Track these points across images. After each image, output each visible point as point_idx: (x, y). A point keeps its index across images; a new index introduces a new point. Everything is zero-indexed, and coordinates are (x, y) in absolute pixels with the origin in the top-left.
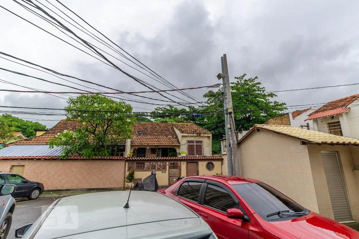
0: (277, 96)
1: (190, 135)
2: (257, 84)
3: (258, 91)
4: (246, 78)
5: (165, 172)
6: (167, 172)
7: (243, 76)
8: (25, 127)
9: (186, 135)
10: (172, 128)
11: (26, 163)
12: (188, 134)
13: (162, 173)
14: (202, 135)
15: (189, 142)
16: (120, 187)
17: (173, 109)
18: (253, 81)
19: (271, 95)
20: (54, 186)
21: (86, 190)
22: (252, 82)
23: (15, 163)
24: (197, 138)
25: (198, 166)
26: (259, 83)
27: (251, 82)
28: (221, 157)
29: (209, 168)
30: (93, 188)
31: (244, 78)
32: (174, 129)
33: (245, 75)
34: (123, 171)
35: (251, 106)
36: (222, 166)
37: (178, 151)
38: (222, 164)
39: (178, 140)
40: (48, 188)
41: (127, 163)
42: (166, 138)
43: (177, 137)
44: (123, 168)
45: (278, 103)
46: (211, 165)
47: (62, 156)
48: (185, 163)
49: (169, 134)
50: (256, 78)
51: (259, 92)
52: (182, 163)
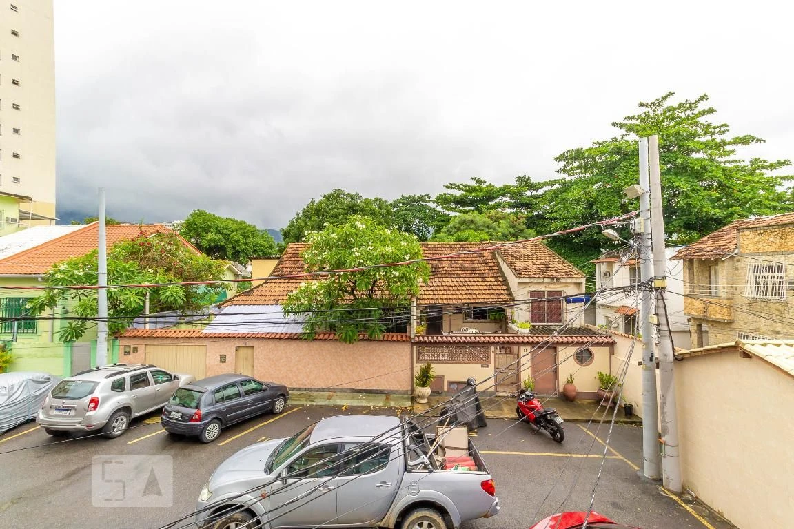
0: (765, 141)
1: (536, 281)
2: (703, 113)
3: (706, 133)
4: (672, 102)
5: (488, 366)
6: (492, 366)
7: (665, 98)
8: (228, 232)
9: (527, 280)
10: (494, 256)
11: (255, 343)
12: (532, 280)
13: (482, 366)
14: (563, 281)
15: (532, 294)
16: (405, 389)
17: (484, 185)
18: (691, 107)
19: (745, 140)
20: (300, 382)
21: (348, 391)
22: (688, 112)
23: (241, 343)
24: (552, 286)
25: (556, 355)
26: (711, 111)
27: (685, 111)
28: (610, 337)
29: (582, 359)
30: (360, 388)
31: (666, 105)
32: (496, 259)
33: (670, 94)
34: (407, 360)
35: (680, 179)
36: (612, 356)
37: (509, 314)
38: (612, 353)
39: (508, 289)
40: (291, 384)
41: (415, 348)
42: (482, 283)
43: (505, 281)
44: (409, 357)
45: (765, 162)
46: (586, 355)
47: (305, 334)
48: (529, 349)
49: (488, 273)
50: (704, 98)
51: (708, 137)
52: (522, 348)
